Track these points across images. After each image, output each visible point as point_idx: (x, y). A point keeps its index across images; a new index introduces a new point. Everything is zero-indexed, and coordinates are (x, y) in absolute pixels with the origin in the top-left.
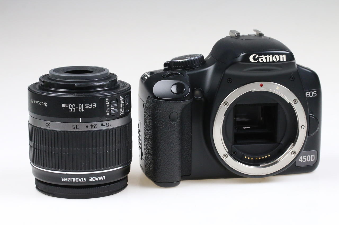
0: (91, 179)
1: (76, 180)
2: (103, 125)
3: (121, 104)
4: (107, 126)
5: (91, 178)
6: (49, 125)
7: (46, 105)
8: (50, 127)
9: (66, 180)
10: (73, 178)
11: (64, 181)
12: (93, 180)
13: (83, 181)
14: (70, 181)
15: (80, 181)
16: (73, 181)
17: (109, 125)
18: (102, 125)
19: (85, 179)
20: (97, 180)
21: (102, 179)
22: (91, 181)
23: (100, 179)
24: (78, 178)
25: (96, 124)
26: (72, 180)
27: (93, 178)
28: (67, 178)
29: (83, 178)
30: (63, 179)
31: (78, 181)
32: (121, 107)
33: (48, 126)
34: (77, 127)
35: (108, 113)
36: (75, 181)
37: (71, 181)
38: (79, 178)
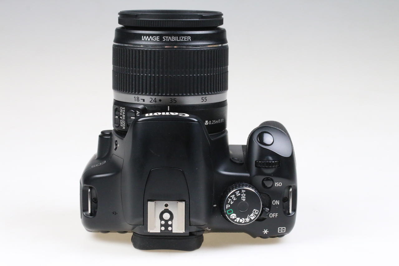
0: (157, 38)
1: (174, 39)
2: (142, 100)
3: (124, 120)
4: (138, 99)
5: (157, 40)
6: (202, 100)
7: (207, 122)
8: (202, 98)
9: (186, 38)
10: (177, 40)
11: (188, 37)
12: (155, 37)
13: (167, 37)
14: (182, 37)
15: (170, 37)
16: (177, 37)
17: (136, 99)
18: (144, 100)
19: (164, 40)
20: (151, 37)
21: (145, 37)
22: (157, 37)
23: (147, 37)
24: (173, 40)
25: (150, 102)
26: (179, 39)
27: (155, 39)
28: (185, 40)
29: (167, 40)
30: (189, 40)
31: (172, 37)
32: (124, 116)
33: (204, 99)
34: (171, 101)
35: (138, 113)
36: (176, 37)
37: (180, 37)
38: (171, 40)
